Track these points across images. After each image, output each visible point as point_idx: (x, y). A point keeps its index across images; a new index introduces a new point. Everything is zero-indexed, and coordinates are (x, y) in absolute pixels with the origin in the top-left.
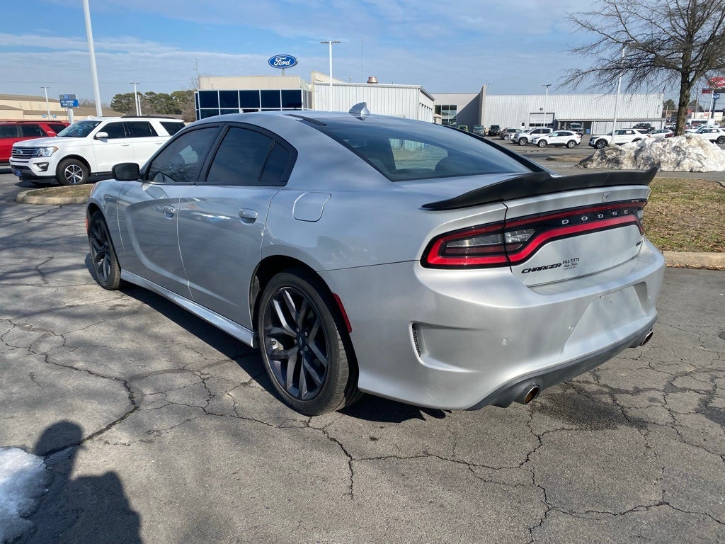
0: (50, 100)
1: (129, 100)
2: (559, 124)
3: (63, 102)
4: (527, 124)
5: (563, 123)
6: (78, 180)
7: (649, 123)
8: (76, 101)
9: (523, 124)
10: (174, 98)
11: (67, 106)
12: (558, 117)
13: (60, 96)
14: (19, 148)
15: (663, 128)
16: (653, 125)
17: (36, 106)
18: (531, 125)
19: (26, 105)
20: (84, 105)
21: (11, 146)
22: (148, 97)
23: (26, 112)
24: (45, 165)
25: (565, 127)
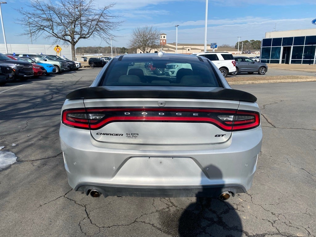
11: (213, 48)
22: (251, 42)
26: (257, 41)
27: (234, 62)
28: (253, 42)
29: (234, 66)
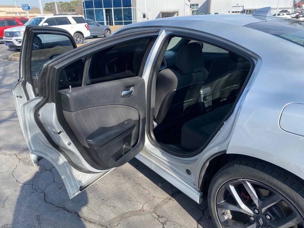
0: (18, 7)
1: (52, 6)
2: (246, 11)
3: (23, 7)
4: (231, 12)
5: (247, 11)
6: (36, 47)
7: (287, 9)
8: (29, 7)
9: (229, 12)
10: (71, 4)
11: (25, 10)
12: (245, 8)
13: (22, 5)
14: (7, 32)
15: (293, 12)
16: (289, 10)
17: (11, 10)
18: (233, 12)
19: (7, 10)
20: (32, 9)
21: (3, 31)
22: (60, 4)
23: (8, 13)
24: (20, 40)
25: (248, 13)
26: (65, 2)
27: (87, 26)
28: (62, 3)
29: (88, 30)
